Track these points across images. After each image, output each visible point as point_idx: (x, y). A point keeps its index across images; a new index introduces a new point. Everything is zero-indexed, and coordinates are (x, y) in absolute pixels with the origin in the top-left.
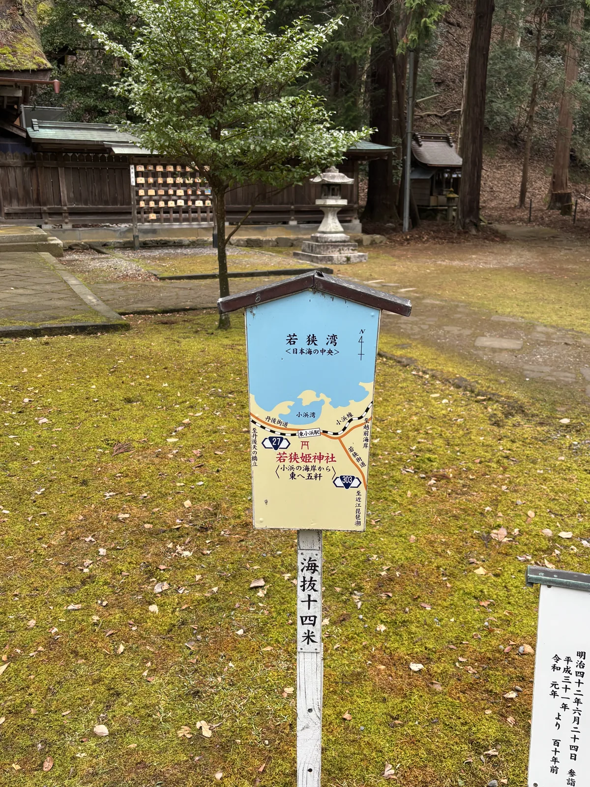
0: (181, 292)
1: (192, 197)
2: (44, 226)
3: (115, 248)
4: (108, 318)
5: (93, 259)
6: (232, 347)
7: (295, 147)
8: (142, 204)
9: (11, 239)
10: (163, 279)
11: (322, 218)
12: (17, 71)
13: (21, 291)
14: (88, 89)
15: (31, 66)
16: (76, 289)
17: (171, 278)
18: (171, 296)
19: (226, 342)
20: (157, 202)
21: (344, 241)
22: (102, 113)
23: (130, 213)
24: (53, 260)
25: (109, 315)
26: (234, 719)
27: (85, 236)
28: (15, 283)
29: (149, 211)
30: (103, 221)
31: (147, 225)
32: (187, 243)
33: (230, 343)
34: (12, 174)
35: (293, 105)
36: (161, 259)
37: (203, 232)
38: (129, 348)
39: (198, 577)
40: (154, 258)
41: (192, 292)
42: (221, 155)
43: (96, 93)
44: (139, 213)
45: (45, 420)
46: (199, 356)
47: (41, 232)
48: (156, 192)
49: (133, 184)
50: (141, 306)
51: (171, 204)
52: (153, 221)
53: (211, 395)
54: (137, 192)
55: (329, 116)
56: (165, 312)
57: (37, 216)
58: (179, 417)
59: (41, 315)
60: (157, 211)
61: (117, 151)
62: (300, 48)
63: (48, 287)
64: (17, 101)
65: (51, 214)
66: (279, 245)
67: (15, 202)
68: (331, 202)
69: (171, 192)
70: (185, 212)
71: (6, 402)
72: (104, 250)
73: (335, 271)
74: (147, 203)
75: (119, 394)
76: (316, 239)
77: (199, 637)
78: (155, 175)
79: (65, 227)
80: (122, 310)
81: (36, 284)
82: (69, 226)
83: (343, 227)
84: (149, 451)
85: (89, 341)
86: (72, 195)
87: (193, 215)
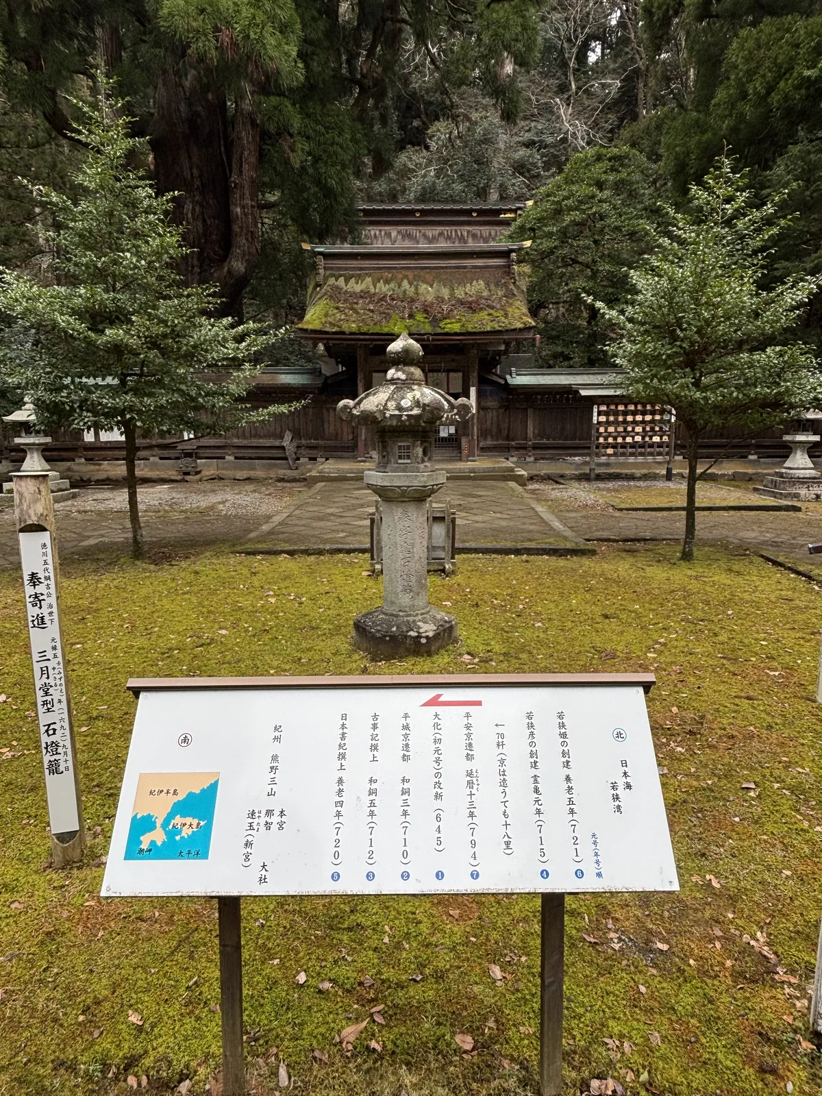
0: (639, 523)
1: (650, 434)
2: (511, 459)
3: (571, 479)
4: (577, 543)
5: (553, 489)
6: (696, 578)
7: (779, 393)
8: (601, 440)
9: (485, 470)
10: (621, 510)
11: (791, 453)
12: (507, 331)
13: (499, 515)
14: (558, 337)
15: (519, 325)
16: (543, 515)
17: (628, 509)
18: (630, 525)
19: (689, 572)
20: (615, 438)
21: (814, 478)
22: (567, 358)
23: (589, 448)
24: (520, 489)
25: (576, 540)
26: (739, 881)
27: (545, 468)
28: (494, 508)
29: (607, 446)
30: (559, 455)
31: (604, 459)
32: (638, 475)
33: (694, 574)
34: (490, 415)
35: (781, 354)
36: (616, 490)
37: (657, 465)
38: (599, 571)
39: (693, 770)
40: (609, 490)
41: (650, 523)
42: (702, 402)
43: (563, 340)
44: (597, 448)
45: (540, 624)
46: (664, 584)
47: (509, 464)
48: (616, 429)
49: (595, 422)
50: (605, 534)
51: (629, 440)
52: (609, 455)
53: (682, 620)
54: (598, 429)
55: (817, 363)
56: (625, 541)
57: (504, 450)
58: (655, 636)
59: (519, 536)
60: (614, 446)
61: (583, 393)
62: (789, 300)
63: (520, 513)
64: (499, 353)
65: (518, 448)
66: (735, 479)
67: (489, 438)
68: (801, 438)
69: (629, 429)
70: (642, 446)
71: (505, 606)
72: (562, 481)
73: (803, 508)
74: (606, 439)
75: (598, 610)
76: (781, 475)
77: (700, 815)
78: (616, 413)
79: (528, 459)
80: (587, 537)
81: (510, 509)
82: (532, 459)
83: (813, 462)
84: (632, 662)
85: (562, 562)
86: (537, 432)
87: (649, 450)
